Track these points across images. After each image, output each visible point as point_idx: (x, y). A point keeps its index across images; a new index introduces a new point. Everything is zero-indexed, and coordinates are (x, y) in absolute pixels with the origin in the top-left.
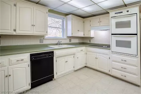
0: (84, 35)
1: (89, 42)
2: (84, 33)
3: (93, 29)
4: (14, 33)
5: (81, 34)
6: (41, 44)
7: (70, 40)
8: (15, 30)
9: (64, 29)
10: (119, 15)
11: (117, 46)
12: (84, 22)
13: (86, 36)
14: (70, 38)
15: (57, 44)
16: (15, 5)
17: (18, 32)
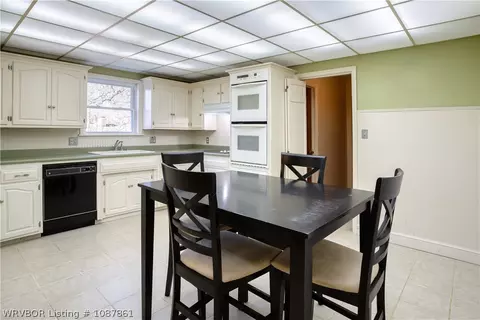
0: (190, 124)
1: (205, 144)
2: (190, 119)
3: (209, 110)
4: (9, 125)
5: (182, 124)
6: (72, 147)
7: (153, 139)
8: (10, 119)
9: (136, 112)
10: (243, 80)
11: (239, 148)
12: (190, 93)
13: (195, 127)
14: (153, 133)
15: (113, 149)
16: (11, 68)
17: (18, 123)
